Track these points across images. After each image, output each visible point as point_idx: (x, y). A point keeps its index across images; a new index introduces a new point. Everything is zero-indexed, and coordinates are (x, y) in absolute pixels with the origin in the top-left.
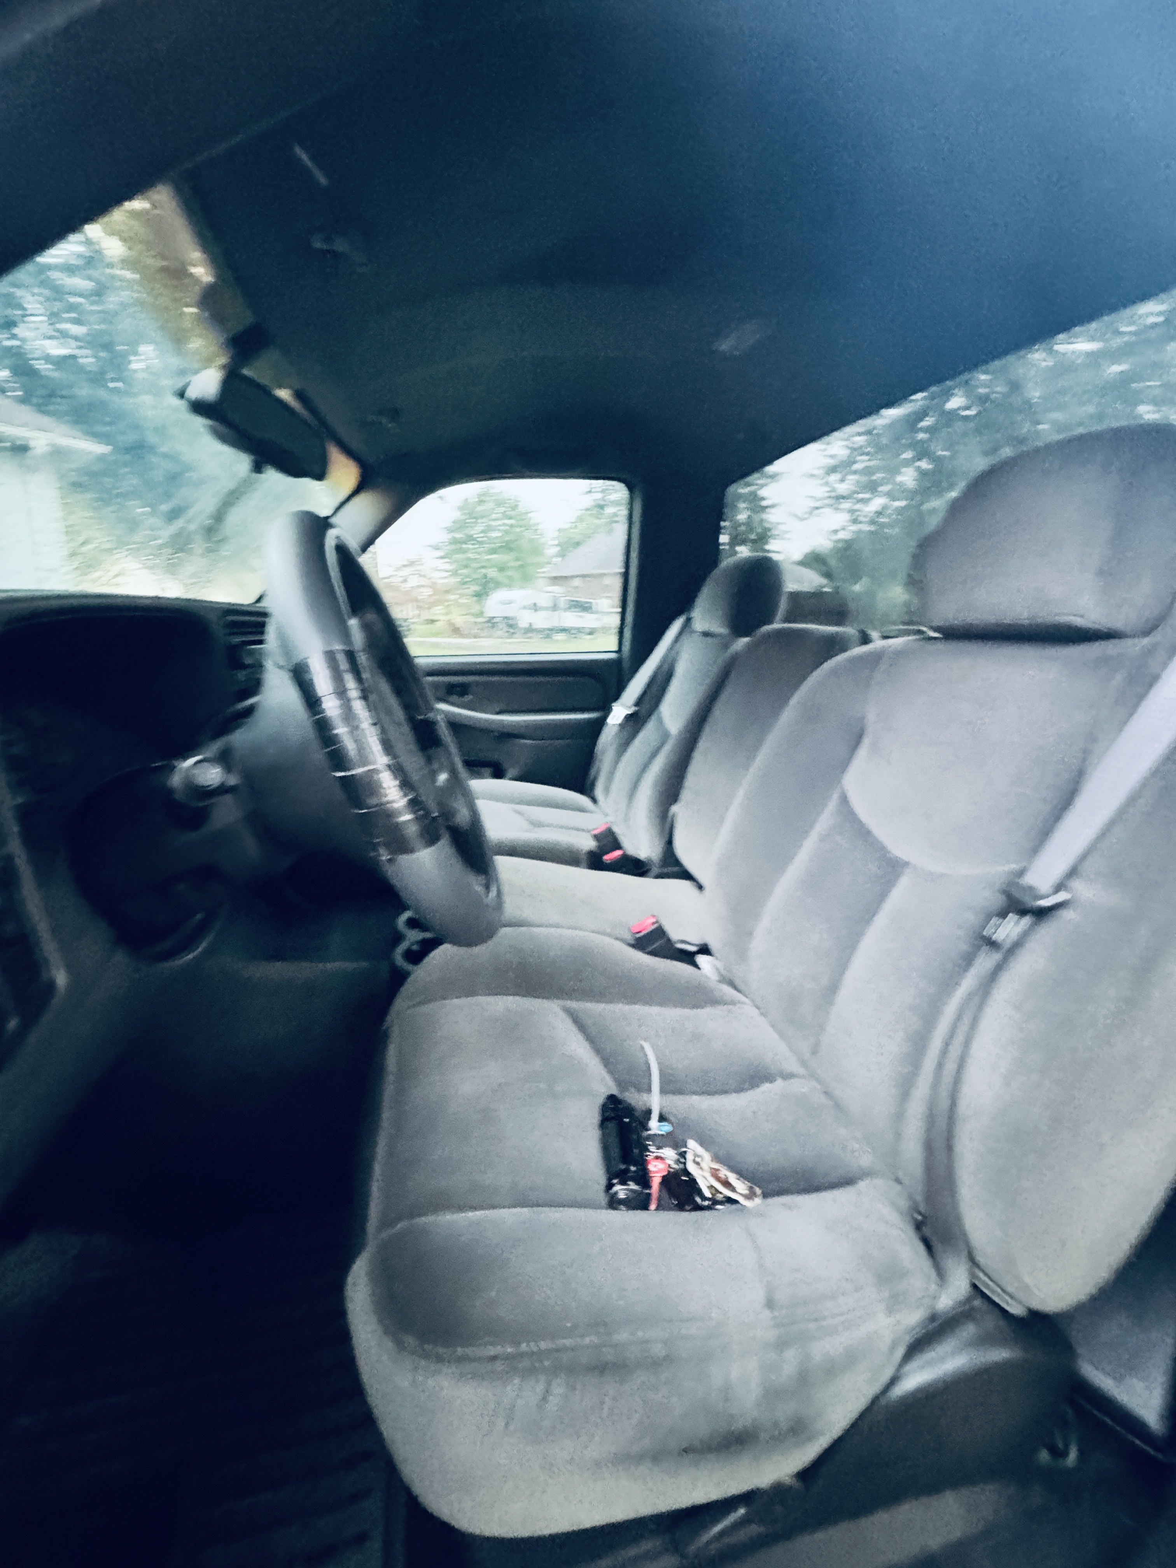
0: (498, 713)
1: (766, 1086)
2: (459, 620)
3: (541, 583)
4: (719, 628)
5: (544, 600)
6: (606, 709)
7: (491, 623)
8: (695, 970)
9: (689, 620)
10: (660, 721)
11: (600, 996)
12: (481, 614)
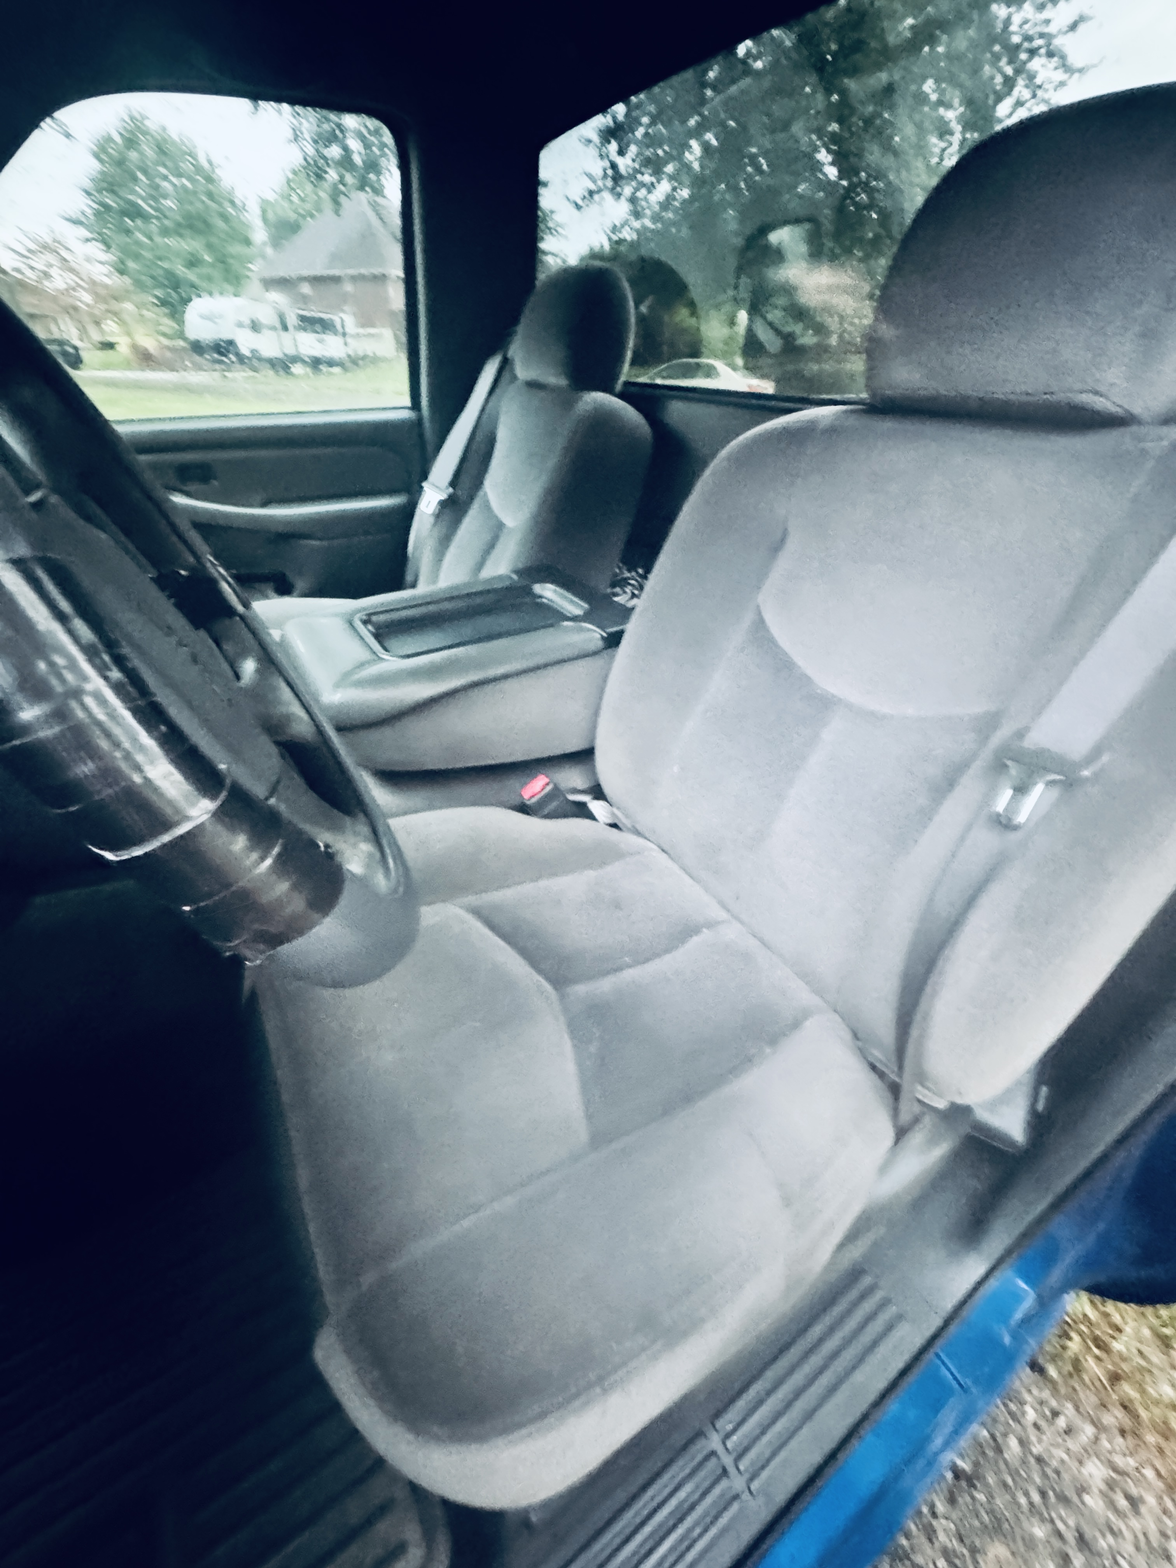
0: (264, 505)
1: (695, 940)
2: (149, 343)
3: (255, 287)
4: (556, 379)
5: (266, 316)
6: (414, 492)
7: (197, 347)
8: (594, 822)
9: (506, 363)
10: (487, 506)
11: (503, 881)
12: (181, 335)
